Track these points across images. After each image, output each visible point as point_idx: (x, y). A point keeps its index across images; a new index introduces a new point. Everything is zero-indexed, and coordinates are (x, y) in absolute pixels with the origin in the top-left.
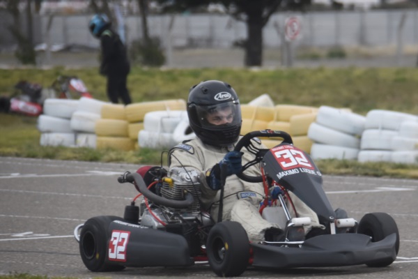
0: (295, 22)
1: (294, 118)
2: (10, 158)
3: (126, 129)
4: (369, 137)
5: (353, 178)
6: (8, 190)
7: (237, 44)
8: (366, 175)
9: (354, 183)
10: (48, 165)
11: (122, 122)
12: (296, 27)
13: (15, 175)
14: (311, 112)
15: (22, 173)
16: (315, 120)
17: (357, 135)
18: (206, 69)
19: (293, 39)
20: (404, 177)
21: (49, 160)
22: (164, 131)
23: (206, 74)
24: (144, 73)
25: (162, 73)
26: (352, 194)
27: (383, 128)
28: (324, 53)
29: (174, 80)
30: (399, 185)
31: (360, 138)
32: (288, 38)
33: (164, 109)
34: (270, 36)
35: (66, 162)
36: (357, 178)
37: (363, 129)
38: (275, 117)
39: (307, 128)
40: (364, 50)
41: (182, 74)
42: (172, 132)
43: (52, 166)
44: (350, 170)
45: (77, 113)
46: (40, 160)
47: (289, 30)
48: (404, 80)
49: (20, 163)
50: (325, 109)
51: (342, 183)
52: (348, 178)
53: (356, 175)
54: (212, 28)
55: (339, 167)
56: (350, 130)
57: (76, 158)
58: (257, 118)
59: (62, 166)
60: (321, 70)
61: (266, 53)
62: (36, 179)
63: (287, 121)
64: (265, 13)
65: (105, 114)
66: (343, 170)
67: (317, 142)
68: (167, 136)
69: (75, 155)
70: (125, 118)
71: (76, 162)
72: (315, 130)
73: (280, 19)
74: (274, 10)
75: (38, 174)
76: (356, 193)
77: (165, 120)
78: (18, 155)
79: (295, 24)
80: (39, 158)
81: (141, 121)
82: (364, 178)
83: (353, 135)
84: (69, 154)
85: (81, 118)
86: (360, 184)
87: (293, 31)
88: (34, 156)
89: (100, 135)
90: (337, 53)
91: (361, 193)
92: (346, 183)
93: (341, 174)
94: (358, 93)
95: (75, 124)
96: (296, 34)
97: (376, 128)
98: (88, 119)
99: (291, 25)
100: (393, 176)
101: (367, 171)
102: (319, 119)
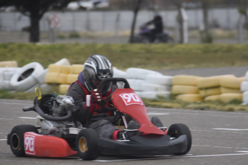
7: (24, 30)
12: (57, 20)
18: (11, 43)
19: (55, 27)
20: (159, 107)
22: (5, 79)
27: (137, 79)
28: (67, 35)
30: (159, 112)
32: (52, 26)
33: (4, 66)
34: (43, 25)
38: (72, 72)
40: (90, 33)
42: (9, 79)
47: (53, 22)
48: (125, 51)
58: (61, 72)
60: (77, 45)
61: (42, 35)
64: (40, 12)
68: (7, 82)
73: (49, 15)
74: (46, 10)
77: (6, 73)
79: (56, 18)
87: (55, 22)
90: (75, 35)
96: (57, 24)
97: (132, 78)
99: (54, 19)
100: (154, 106)
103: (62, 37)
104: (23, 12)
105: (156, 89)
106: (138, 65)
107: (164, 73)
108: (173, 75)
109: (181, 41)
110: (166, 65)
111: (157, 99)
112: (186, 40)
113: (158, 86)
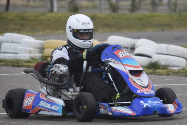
105: (30, 52)
106: (13, 31)
107: (36, 38)
108: (44, 40)
109: (52, 10)
110: (38, 31)
111: (31, 60)
112: (55, 9)
113: (32, 49)
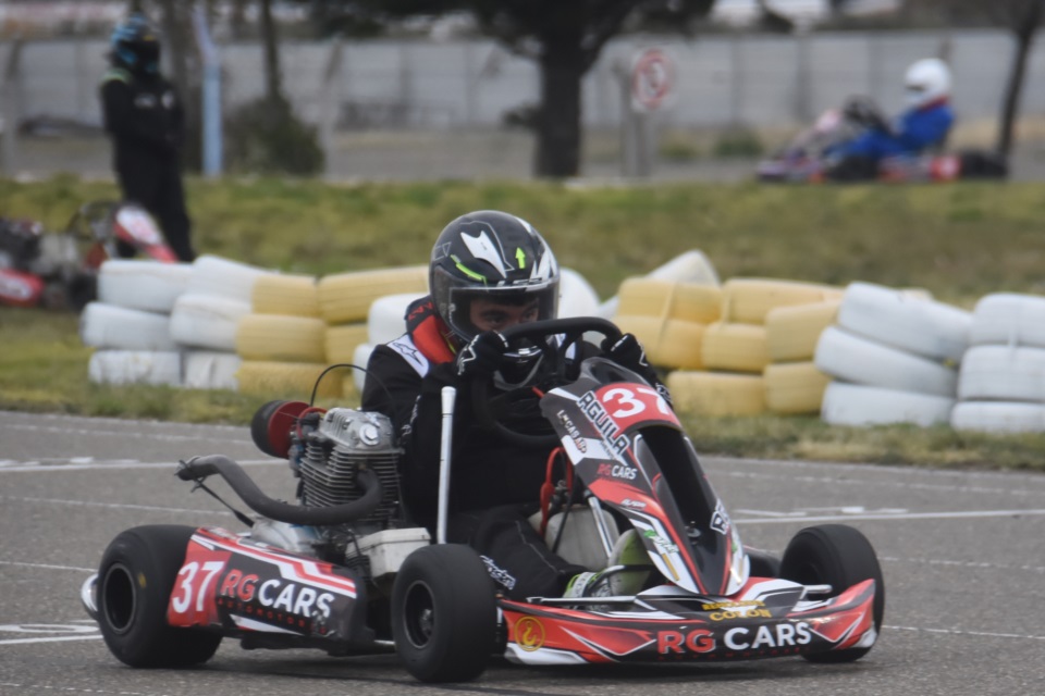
0: (658, 60)
1: (777, 313)
2: (51, 417)
3: (320, 342)
4: (981, 367)
5: (989, 475)
6: (80, 503)
7: (513, 120)
8: (1024, 467)
9: (999, 491)
10: (159, 437)
11: (309, 323)
12: (661, 75)
13: (82, 462)
14: (821, 298)
15: (98, 457)
16: (833, 320)
17: (949, 360)
18: (449, 184)
19: (652, 106)
21: (154, 423)
23: (450, 196)
24: (288, 194)
25: (335, 193)
26: (1003, 518)
27: (1021, 344)
28: (706, 144)
29: (370, 211)
31: (956, 368)
32: (638, 104)
34: (598, 97)
35: (202, 427)
36: (999, 476)
37: (966, 344)
38: (725, 311)
39: (814, 342)
41: (389, 196)
43: (169, 438)
44: (973, 455)
45: (189, 299)
46: (133, 423)
47: (642, 83)
49: (83, 432)
50: (862, 292)
51: (964, 489)
52: (974, 475)
53: (996, 467)
54: (406, 75)
55: (939, 446)
56: (929, 346)
57: (226, 418)
58: (673, 313)
59: (197, 438)
61: (592, 146)
62: (142, 472)
63: (758, 321)
64: (588, 39)
65: (263, 302)
66: (952, 455)
67: (841, 380)
69: (220, 410)
70: (317, 314)
71: (231, 428)
72: (834, 347)
73: (625, 52)
74: (612, 31)
75: (143, 460)
76: (1016, 517)
78: (72, 410)
79: (657, 66)
80: (126, 417)
81: (361, 320)
82: (1020, 477)
83: (939, 360)
84: (201, 407)
85: (200, 311)
86: (1015, 492)
87: (654, 85)
88: (114, 413)
89: (247, 357)
91: (1029, 517)
92: (976, 489)
93: (954, 466)
94: (858, 248)
95: (183, 326)
96: (660, 94)
97: (1003, 342)
98: (218, 315)
99: (648, 70)
101: (1026, 457)
102: (847, 318)
103: (680, 156)
104: (510, 40)
